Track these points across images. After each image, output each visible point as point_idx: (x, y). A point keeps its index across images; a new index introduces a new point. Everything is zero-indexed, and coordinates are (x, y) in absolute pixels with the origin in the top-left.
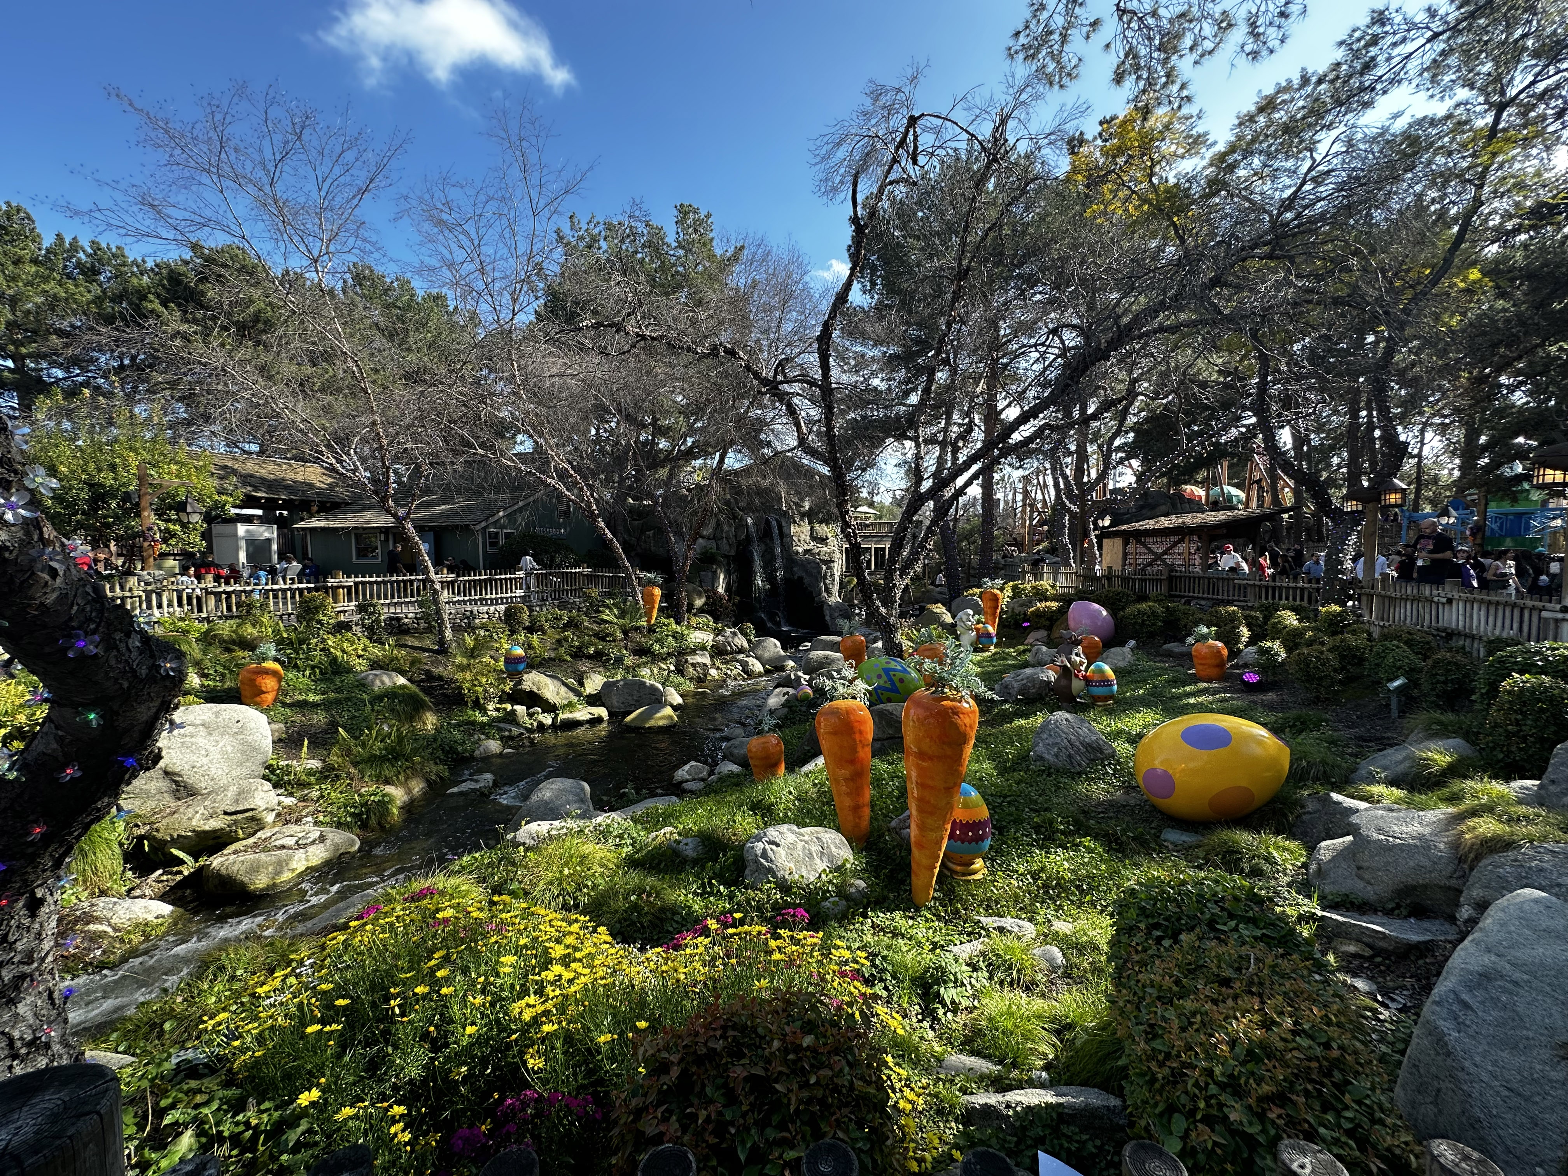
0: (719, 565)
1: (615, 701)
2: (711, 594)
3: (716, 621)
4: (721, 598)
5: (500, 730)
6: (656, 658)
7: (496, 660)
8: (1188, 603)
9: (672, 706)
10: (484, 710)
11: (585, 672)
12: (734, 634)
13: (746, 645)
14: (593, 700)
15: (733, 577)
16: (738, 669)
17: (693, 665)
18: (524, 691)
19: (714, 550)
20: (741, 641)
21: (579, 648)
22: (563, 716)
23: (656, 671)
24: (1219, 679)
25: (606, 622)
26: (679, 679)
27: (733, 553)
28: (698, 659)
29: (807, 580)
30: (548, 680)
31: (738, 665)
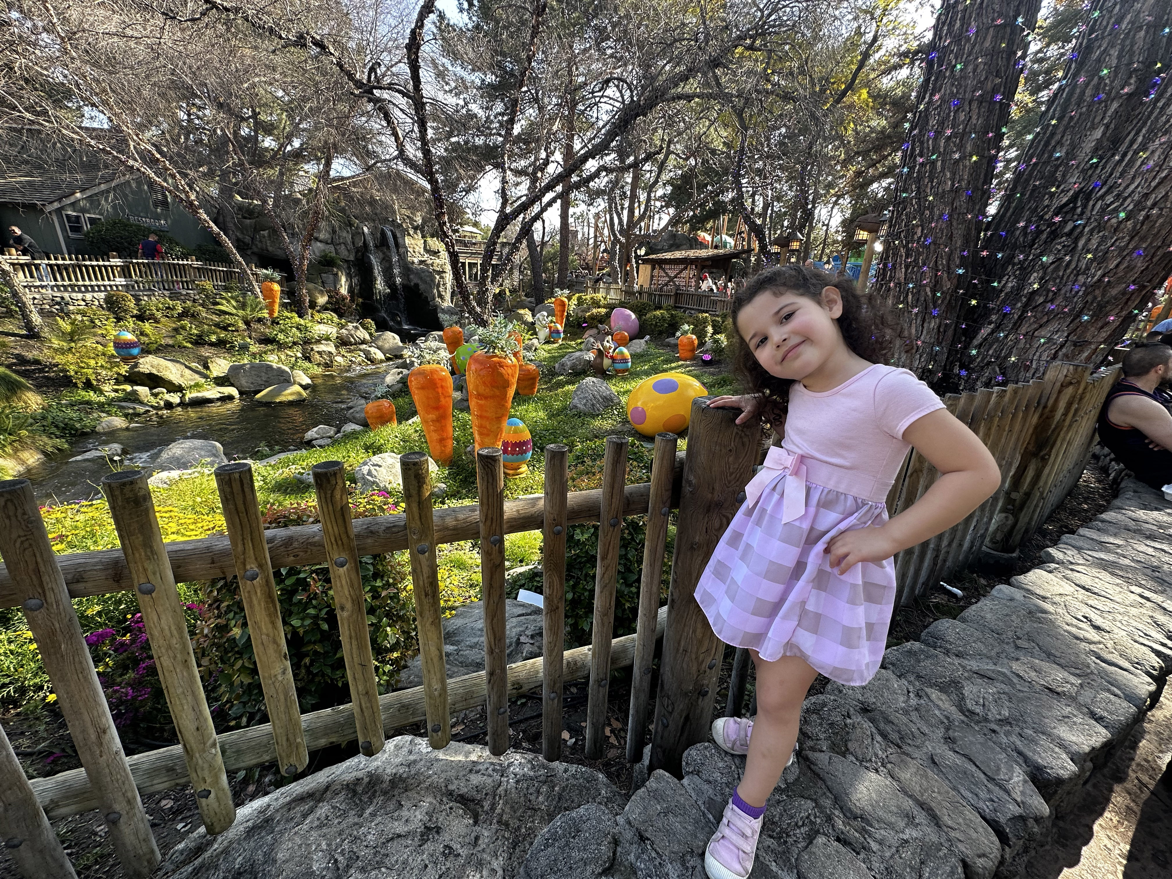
0: (339, 268)
1: (244, 382)
2: (333, 293)
3: (340, 316)
4: (344, 298)
5: (121, 408)
6: (281, 346)
7: (104, 346)
8: (684, 312)
9: (301, 386)
10: (98, 391)
11: (208, 357)
12: (356, 328)
13: (367, 337)
14: (221, 381)
15: (355, 281)
16: (360, 357)
17: (319, 353)
18: (143, 374)
19: (333, 254)
20: (363, 334)
21: (200, 336)
22: (190, 395)
23: (283, 357)
24: (691, 359)
25: (225, 313)
26: (307, 364)
27: (352, 258)
28: (322, 347)
29: (422, 287)
30: (169, 364)
31: (362, 354)
